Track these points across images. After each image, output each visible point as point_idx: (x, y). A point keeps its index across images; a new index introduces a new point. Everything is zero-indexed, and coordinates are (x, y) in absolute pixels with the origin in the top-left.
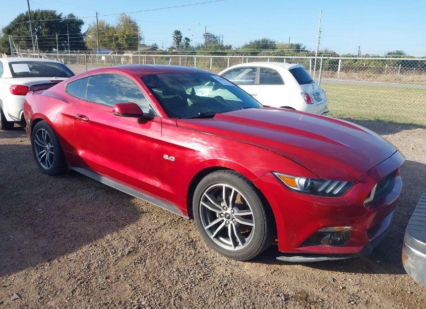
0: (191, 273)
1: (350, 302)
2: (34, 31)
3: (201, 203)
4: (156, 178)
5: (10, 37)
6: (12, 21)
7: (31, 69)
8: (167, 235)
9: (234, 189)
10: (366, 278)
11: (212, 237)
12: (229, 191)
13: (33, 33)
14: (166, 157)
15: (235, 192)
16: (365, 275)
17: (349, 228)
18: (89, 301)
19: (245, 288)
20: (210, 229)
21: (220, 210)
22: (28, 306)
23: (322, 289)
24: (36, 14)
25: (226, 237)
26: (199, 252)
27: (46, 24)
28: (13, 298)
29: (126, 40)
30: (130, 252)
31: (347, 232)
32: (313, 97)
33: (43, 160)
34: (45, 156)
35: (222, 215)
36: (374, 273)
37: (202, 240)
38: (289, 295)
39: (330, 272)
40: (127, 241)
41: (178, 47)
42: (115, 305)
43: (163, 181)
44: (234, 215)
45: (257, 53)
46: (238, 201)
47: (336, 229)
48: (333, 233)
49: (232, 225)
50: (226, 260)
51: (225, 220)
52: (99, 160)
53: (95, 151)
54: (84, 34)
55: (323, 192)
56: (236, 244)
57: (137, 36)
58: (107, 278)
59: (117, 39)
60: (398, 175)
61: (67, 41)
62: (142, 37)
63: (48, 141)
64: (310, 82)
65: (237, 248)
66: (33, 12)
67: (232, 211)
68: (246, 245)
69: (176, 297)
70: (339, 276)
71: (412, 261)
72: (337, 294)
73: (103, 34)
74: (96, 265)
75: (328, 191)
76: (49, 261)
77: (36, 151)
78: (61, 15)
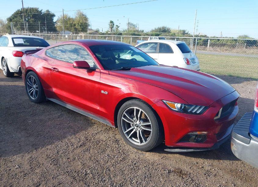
0: (116, 157)
1: (206, 174)
2: (25, 20)
3: (122, 118)
4: (97, 105)
5: (11, 23)
6: (13, 14)
7: (24, 42)
8: (103, 137)
9: (141, 110)
10: (216, 162)
11: (128, 137)
12: (138, 111)
13: (25, 21)
14: (102, 92)
15: (141, 111)
16: (215, 161)
17: (205, 133)
18: (58, 170)
19: (146, 166)
20: (127, 133)
21: (133, 122)
22: (24, 172)
23: (190, 167)
24: (27, 10)
25: (136, 138)
26: (120, 146)
27: (33, 16)
28: (15, 168)
29: (80, 26)
30: (81, 145)
31: (205, 135)
32: (191, 61)
33: (32, 94)
34: (33, 91)
35: (134, 125)
36: (220, 160)
37: (123, 140)
38: (171, 170)
39: (195, 159)
40: (80, 139)
41: (111, 31)
42: (73, 173)
43: (101, 106)
44: (140, 125)
45: (159, 35)
46: (143, 117)
47: (198, 133)
48: (196, 135)
49: (139, 130)
50: (136, 150)
51: (136, 128)
52: (64, 94)
53: (62, 89)
54: (55, 22)
55: (191, 112)
56: (141, 142)
57: (87, 23)
58: (68, 159)
59: (75, 25)
60: (237, 105)
61: (45, 26)
62: (90, 24)
63: (35, 83)
64: (189, 52)
65: (142, 144)
66: (25, 8)
67: (140, 123)
68: (147, 142)
69: (106, 169)
70: (200, 161)
71: (235, 146)
72: (198, 170)
73: (67, 22)
74: (62, 152)
75: (194, 111)
76: (35, 149)
77: (28, 89)
78: (41, 11)
